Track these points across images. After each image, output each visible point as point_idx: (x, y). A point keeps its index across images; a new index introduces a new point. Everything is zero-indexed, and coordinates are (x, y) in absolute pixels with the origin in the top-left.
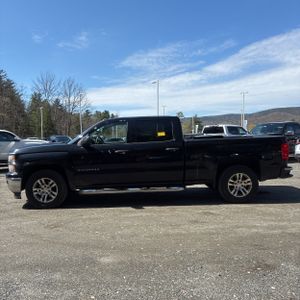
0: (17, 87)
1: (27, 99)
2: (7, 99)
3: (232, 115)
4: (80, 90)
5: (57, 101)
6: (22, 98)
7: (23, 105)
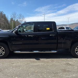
0: (6, 16)
1: (9, 19)
2: (4, 19)
3: (63, 24)
4: (23, 17)
5: (17, 20)
6: (8, 19)
7: (8, 21)
